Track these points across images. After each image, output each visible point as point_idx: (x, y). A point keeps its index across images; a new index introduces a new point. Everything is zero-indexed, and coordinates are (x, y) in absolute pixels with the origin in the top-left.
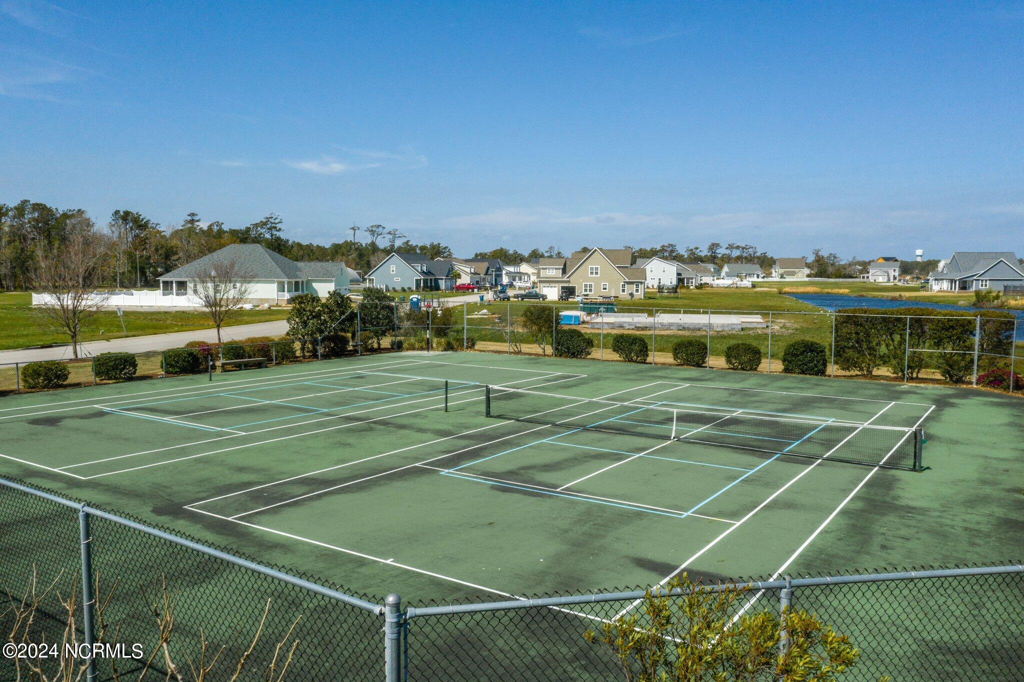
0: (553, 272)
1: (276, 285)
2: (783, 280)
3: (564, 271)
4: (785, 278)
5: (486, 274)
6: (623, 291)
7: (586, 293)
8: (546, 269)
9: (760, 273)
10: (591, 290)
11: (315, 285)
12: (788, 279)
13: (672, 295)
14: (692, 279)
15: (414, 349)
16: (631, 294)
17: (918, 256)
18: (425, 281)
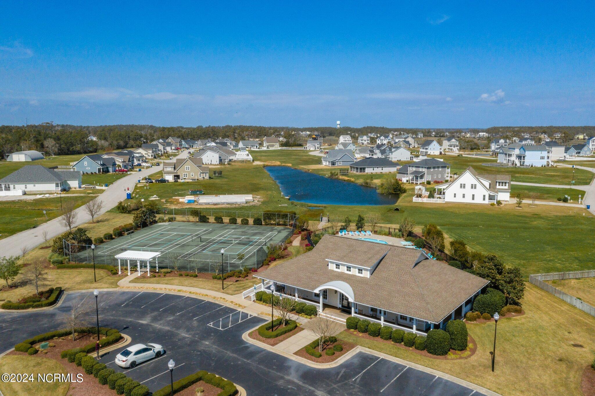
0: (170, 169)
1: (55, 184)
2: (268, 149)
3: (175, 168)
4: (269, 148)
5: (129, 161)
6: (200, 176)
7: (184, 178)
8: (166, 168)
9: (257, 145)
10: (186, 176)
11: (68, 182)
12: (271, 149)
13: (220, 175)
14: (226, 159)
15: (161, 222)
16: (204, 178)
17: (338, 124)
18: (103, 169)
